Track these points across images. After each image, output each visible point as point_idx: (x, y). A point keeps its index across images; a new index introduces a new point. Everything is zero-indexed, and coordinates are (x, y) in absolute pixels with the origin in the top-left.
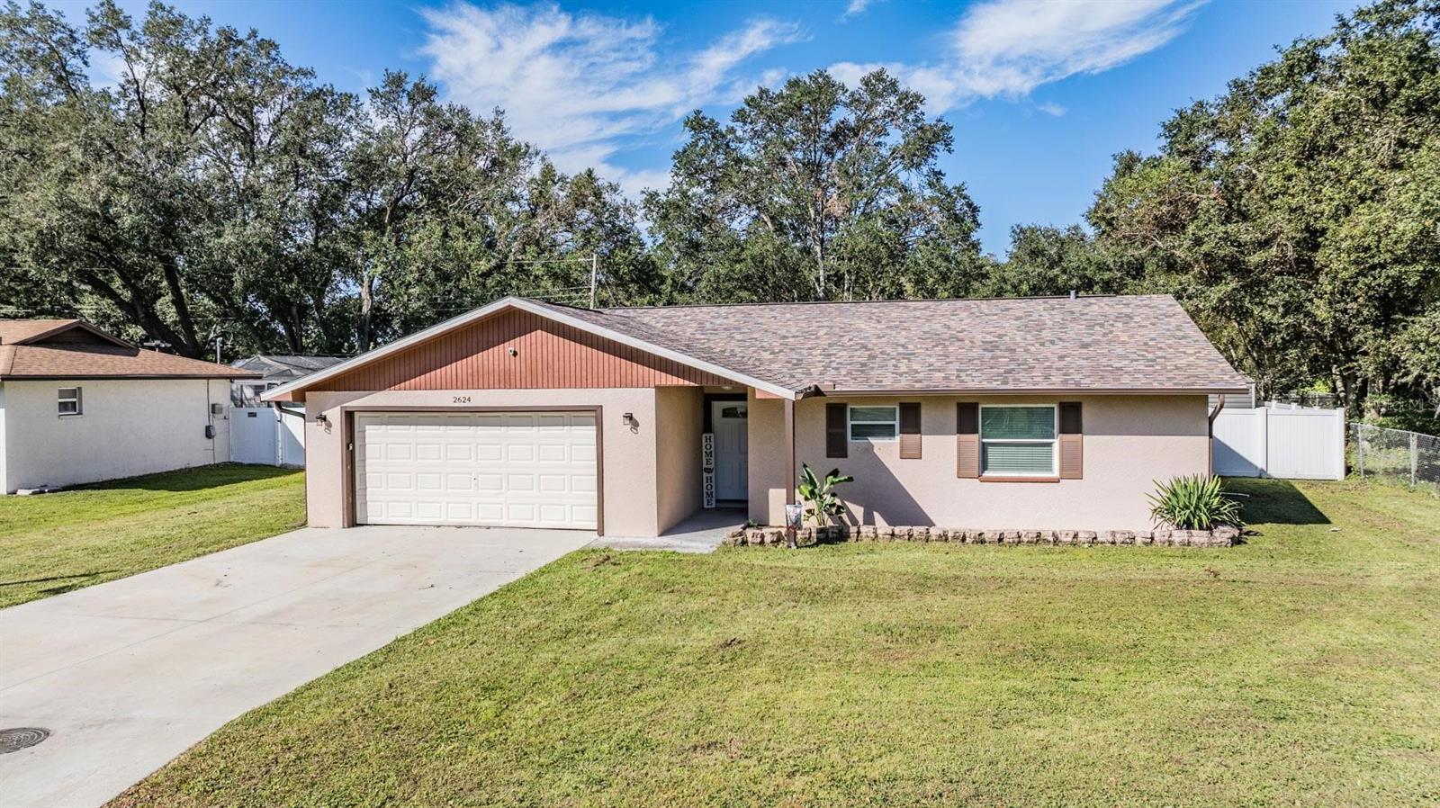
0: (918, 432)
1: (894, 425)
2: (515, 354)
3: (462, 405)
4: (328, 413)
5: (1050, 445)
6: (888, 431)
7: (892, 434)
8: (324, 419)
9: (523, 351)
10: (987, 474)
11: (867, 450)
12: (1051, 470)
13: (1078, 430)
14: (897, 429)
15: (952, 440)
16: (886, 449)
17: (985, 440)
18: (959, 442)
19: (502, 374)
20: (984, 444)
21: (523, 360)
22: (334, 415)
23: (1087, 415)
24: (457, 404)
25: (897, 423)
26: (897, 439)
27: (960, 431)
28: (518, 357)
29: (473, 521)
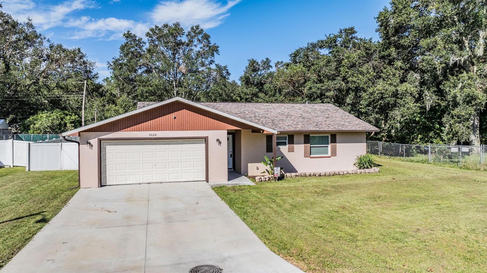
0: (293, 144)
1: (286, 142)
2: (175, 118)
3: (153, 137)
4: (91, 141)
5: (327, 146)
6: (284, 144)
7: (286, 144)
8: (90, 144)
9: (178, 117)
10: (311, 156)
11: (278, 150)
12: (328, 154)
13: (335, 142)
14: (287, 143)
15: (303, 146)
16: (284, 149)
17: (311, 146)
18: (305, 146)
19: (169, 125)
20: (310, 147)
21: (178, 120)
22: (94, 142)
23: (338, 138)
24: (151, 137)
25: (287, 141)
26: (287, 146)
27: (305, 143)
28: (176, 119)
29: (154, 181)
